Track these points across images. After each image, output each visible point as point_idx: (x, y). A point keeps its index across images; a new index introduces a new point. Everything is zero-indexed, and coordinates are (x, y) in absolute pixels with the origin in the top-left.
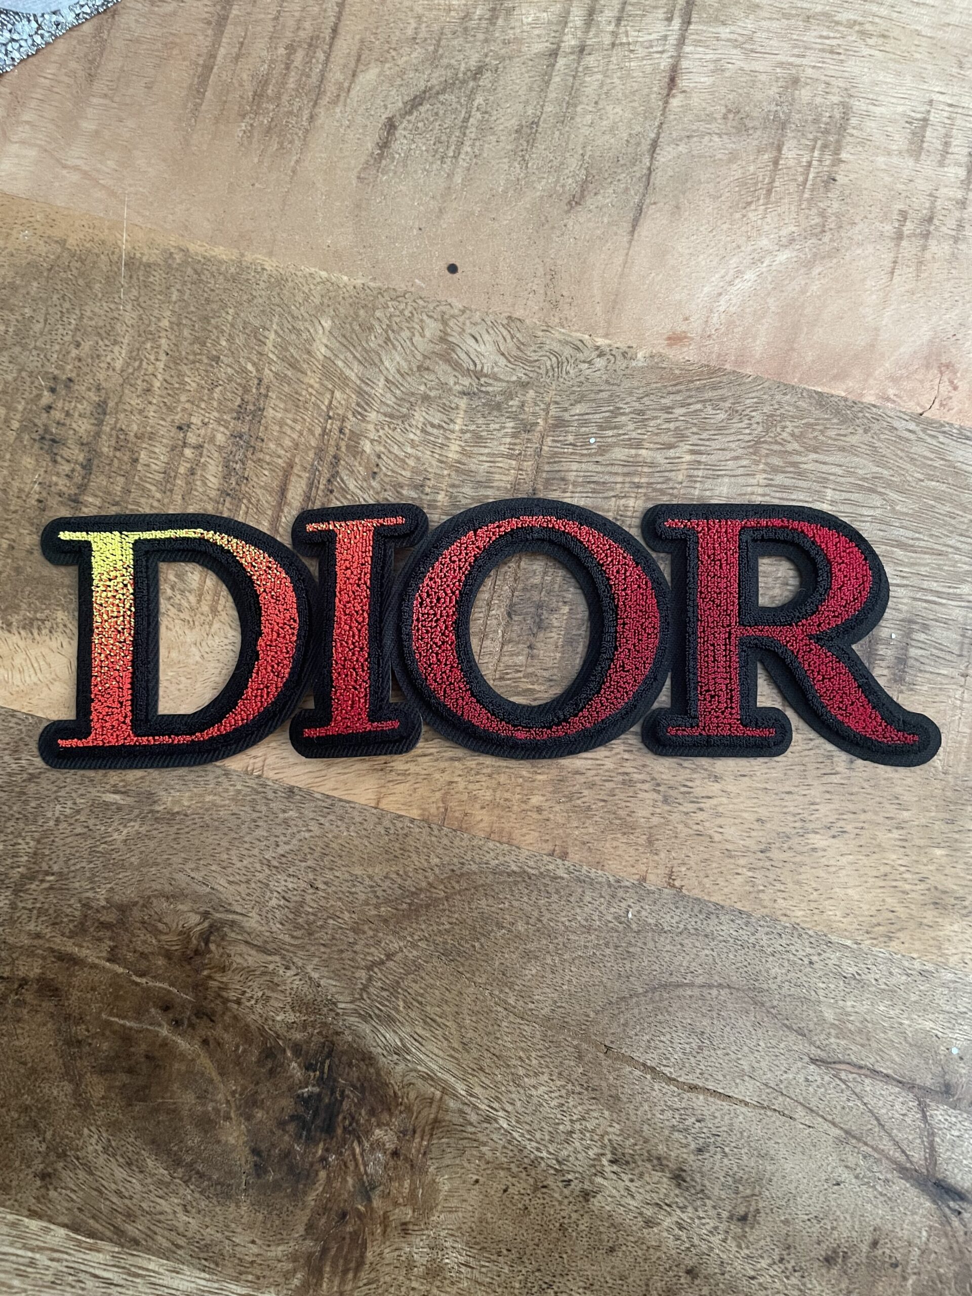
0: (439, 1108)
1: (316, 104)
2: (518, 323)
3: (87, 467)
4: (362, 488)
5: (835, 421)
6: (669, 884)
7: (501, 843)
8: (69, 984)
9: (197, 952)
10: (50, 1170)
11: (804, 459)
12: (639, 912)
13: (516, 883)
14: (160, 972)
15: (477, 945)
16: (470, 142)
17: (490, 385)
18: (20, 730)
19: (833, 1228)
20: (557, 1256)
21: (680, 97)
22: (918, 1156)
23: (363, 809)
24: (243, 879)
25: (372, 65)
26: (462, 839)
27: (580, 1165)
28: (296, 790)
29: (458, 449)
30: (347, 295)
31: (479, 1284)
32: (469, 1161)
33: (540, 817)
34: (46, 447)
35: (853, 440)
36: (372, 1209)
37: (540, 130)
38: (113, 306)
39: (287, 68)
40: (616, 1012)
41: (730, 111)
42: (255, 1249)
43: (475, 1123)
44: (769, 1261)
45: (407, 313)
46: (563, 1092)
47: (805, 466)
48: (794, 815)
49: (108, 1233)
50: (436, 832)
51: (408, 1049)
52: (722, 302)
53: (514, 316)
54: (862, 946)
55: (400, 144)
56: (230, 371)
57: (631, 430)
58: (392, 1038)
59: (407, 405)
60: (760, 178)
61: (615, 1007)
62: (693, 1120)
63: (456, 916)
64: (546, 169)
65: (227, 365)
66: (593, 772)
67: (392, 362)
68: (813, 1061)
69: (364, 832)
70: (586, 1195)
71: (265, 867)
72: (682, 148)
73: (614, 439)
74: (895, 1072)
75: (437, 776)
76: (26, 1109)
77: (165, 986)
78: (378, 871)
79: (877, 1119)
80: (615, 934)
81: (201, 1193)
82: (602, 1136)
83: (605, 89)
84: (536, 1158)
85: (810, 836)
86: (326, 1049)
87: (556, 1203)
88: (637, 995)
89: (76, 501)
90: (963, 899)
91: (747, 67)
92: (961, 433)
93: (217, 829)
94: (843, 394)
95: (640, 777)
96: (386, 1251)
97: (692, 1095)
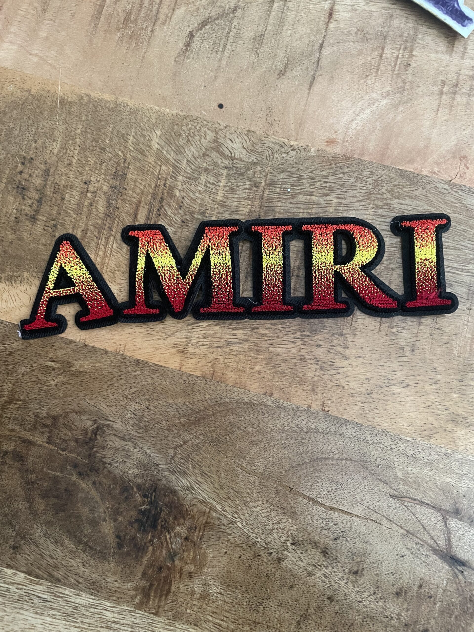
0: (208, 516)
1: (154, 24)
2: (253, 134)
3: (40, 201)
4: (174, 214)
5: (408, 183)
6: (322, 409)
7: (240, 389)
8: (28, 454)
9: (90, 439)
10: (17, 545)
11: (392, 202)
12: (307, 423)
13: (247, 408)
14: (73, 449)
15: (228, 437)
16: (231, 44)
17: (238, 163)
18: (5, 330)
19: (400, 578)
20: (265, 590)
21: (334, 23)
22: (442, 543)
23: (173, 371)
24: (114, 404)
25: (182, 5)
26: (221, 386)
27: (277, 545)
28: (140, 361)
29: (222, 195)
30: (168, 118)
31: (227, 603)
32: (222, 543)
33: (260, 376)
34: (19, 191)
35: (417, 193)
36: (175, 565)
37: (265, 38)
38: (53, 123)
39: (141, 6)
40: (295, 471)
41: (359, 30)
42: (117, 585)
43: (226, 525)
44: (369, 594)
45: (198, 128)
46: (269, 510)
47: (393, 206)
48: (385, 377)
49: (46, 576)
50: (209, 383)
51: (193, 488)
52: (353, 124)
53: (251, 130)
54: (416, 441)
55: (196, 44)
56: (110, 155)
57: (308, 187)
58: (186, 483)
59: (198, 173)
60: (373, 64)
61: (295, 468)
62: (332, 524)
63: (218, 423)
64: (267, 57)
65: (109, 152)
66: (286, 355)
67: (190, 152)
68: (392, 496)
69: (174, 383)
70: (279, 560)
71: (125, 399)
72: (335, 48)
73: (299, 191)
74: (432, 503)
75: (210, 355)
76: (6, 515)
77: (75, 456)
78: (180, 401)
79: (422, 525)
80: (296, 433)
81: (91, 557)
82: (288, 531)
83: (297, 18)
84: (255, 542)
85: (392, 387)
86: (153, 488)
87: (265, 564)
88: (306, 463)
89: (34, 218)
90: (466, 418)
91: (367, 9)
92: (470, 190)
93: (101, 380)
94: (412, 170)
95: (309, 357)
96: (181, 586)
97: (332, 512)
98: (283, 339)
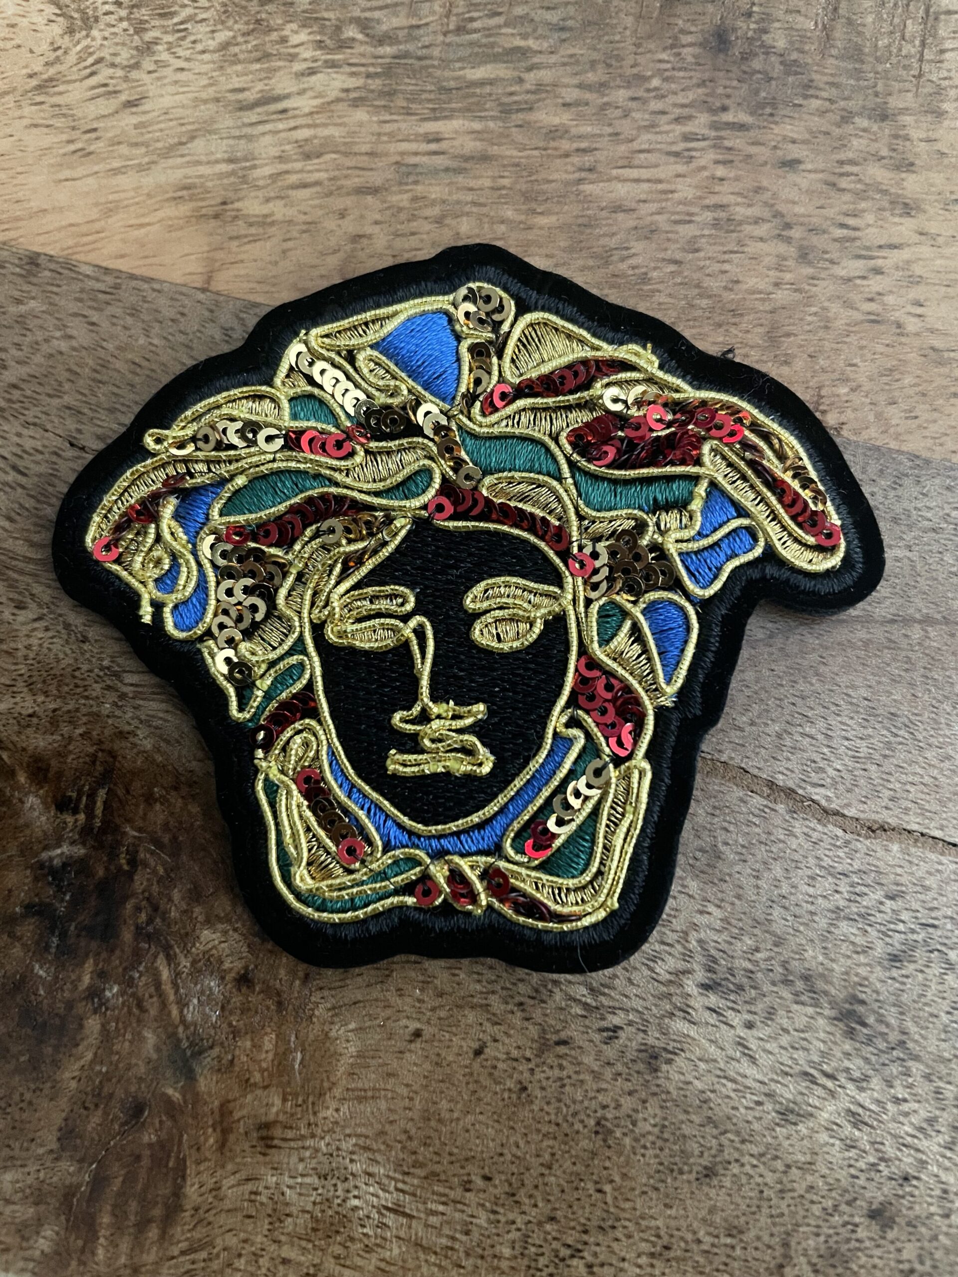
20: (590, 1186)
23: (178, 293)
28: (42, 260)
31: (426, 1250)
36: (197, 1095)
62: (879, 895)
66: (653, 207)
70: (652, 1059)
75: (330, 224)
82: (686, 933)
86: (100, 768)
87: (587, 1077)
95: (749, 212)
96: (226, 1183)
97: (875, 844)
98: (635, 145)
